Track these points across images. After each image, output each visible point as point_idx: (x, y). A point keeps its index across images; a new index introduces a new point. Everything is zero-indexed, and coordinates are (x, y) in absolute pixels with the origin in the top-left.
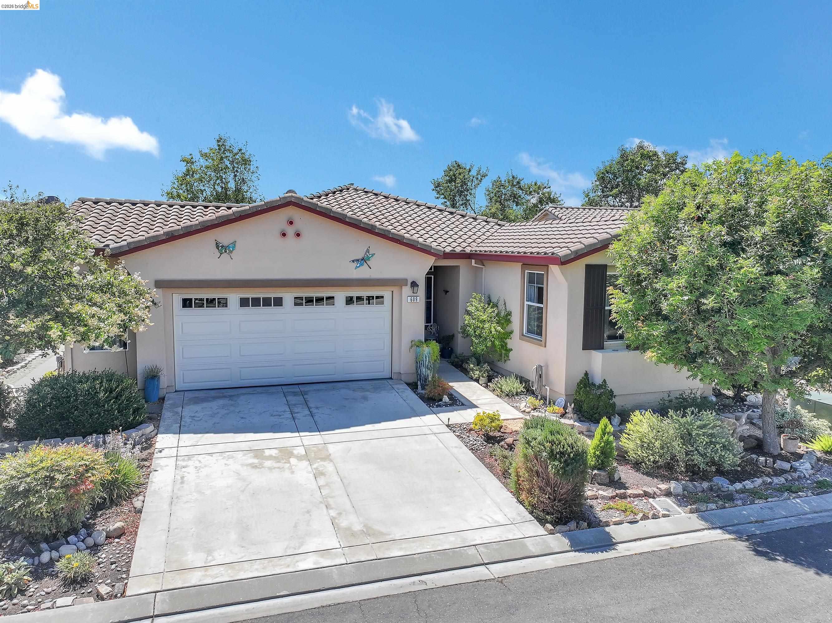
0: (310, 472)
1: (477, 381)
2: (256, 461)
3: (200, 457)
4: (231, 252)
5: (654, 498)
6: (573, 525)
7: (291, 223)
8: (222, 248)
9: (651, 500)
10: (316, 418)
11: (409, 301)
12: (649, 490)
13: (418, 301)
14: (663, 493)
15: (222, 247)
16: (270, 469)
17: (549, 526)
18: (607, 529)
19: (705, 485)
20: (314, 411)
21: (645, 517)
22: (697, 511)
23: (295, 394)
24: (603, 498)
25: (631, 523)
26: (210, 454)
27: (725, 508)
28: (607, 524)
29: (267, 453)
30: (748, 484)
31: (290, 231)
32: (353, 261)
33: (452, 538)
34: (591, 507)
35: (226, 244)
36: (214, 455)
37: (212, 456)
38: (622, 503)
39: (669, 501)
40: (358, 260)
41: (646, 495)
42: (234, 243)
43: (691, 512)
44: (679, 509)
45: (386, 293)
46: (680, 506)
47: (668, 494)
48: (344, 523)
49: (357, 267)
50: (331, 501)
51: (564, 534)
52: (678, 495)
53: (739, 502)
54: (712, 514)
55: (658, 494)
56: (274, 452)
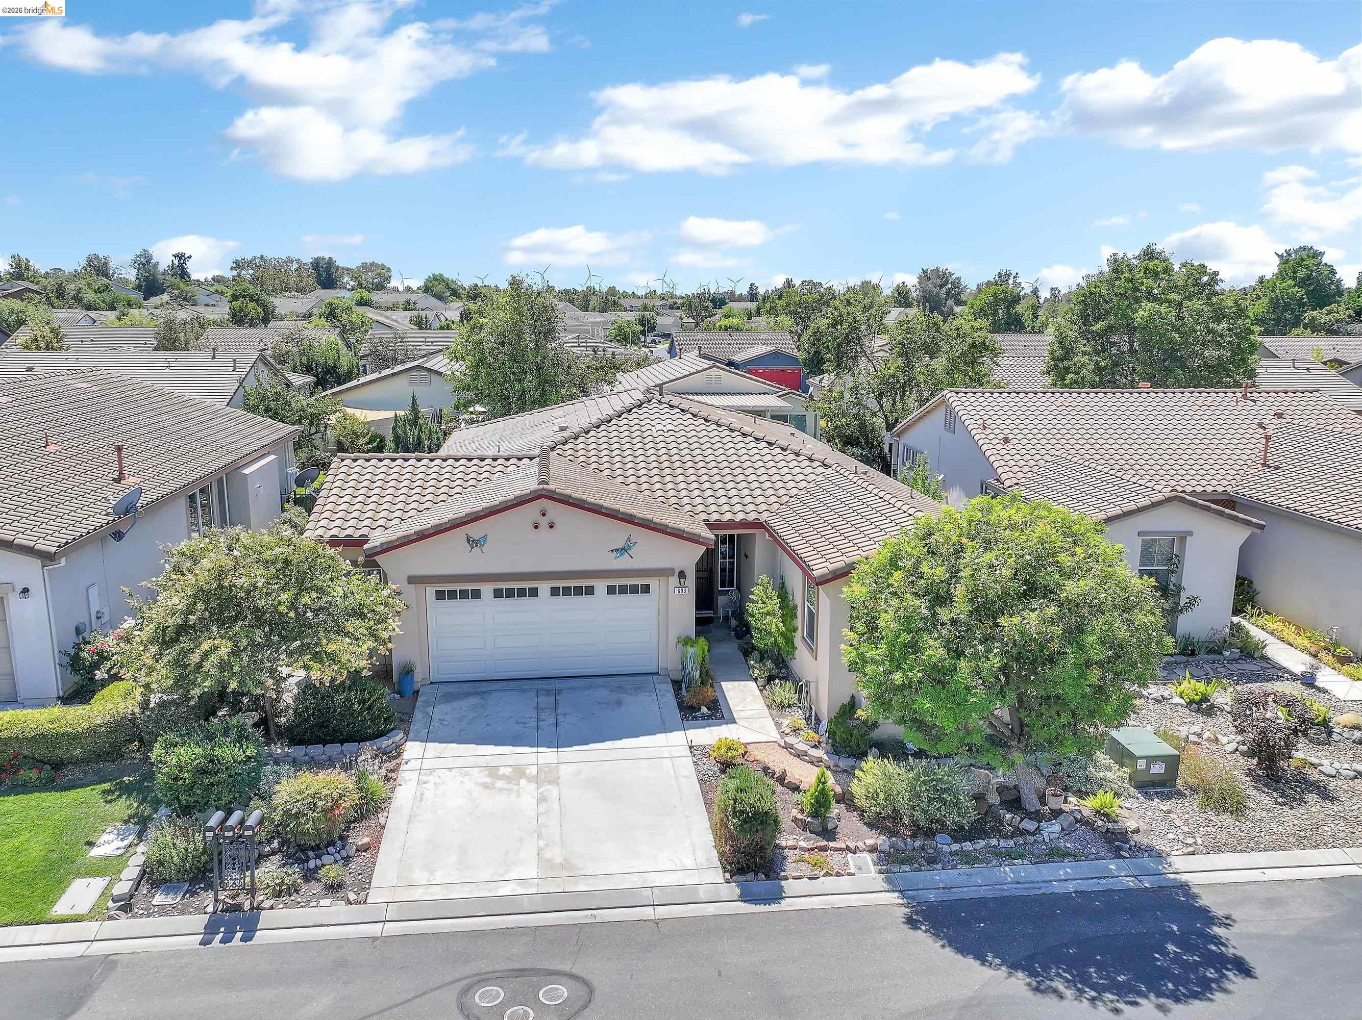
0: (533, 797)
1: (756, 680)
4: (482, 546)
5: (855, 853)
6: (750, 876)
7: (544, 515)
8: (473, 542)
9: (850, 855)
10: (560, 729)
11: (676, 592)
12: (852, 845)
13: (687, 592)
14: (869, 849)
15: (473, 541)
17: (728, 875)
19: (919, 842)
20: (560, 718)
23: (548, 693)
24: (802, 849)
29: (502, 771)
30: (968, 846)
31: (543, 522)
32: (612, 551)
34: (785, 858)
36: (454, 770)
37: (451, 771)
38: (817, 856)
39: (868, 858)
40: (618, 550)
41: (848, 848)
42: (485, 537)
43: (880, 872)
44: (872, 868)
46: (875, 864)
47: (873, 849)
48: (548, 854)
49: (616, 557)
50: (544, 830)
51: (739, 884)
52: (884, 852)
53: (939, 866)
54: (902, 877)
55: (861, 849)
56: (507, 771)
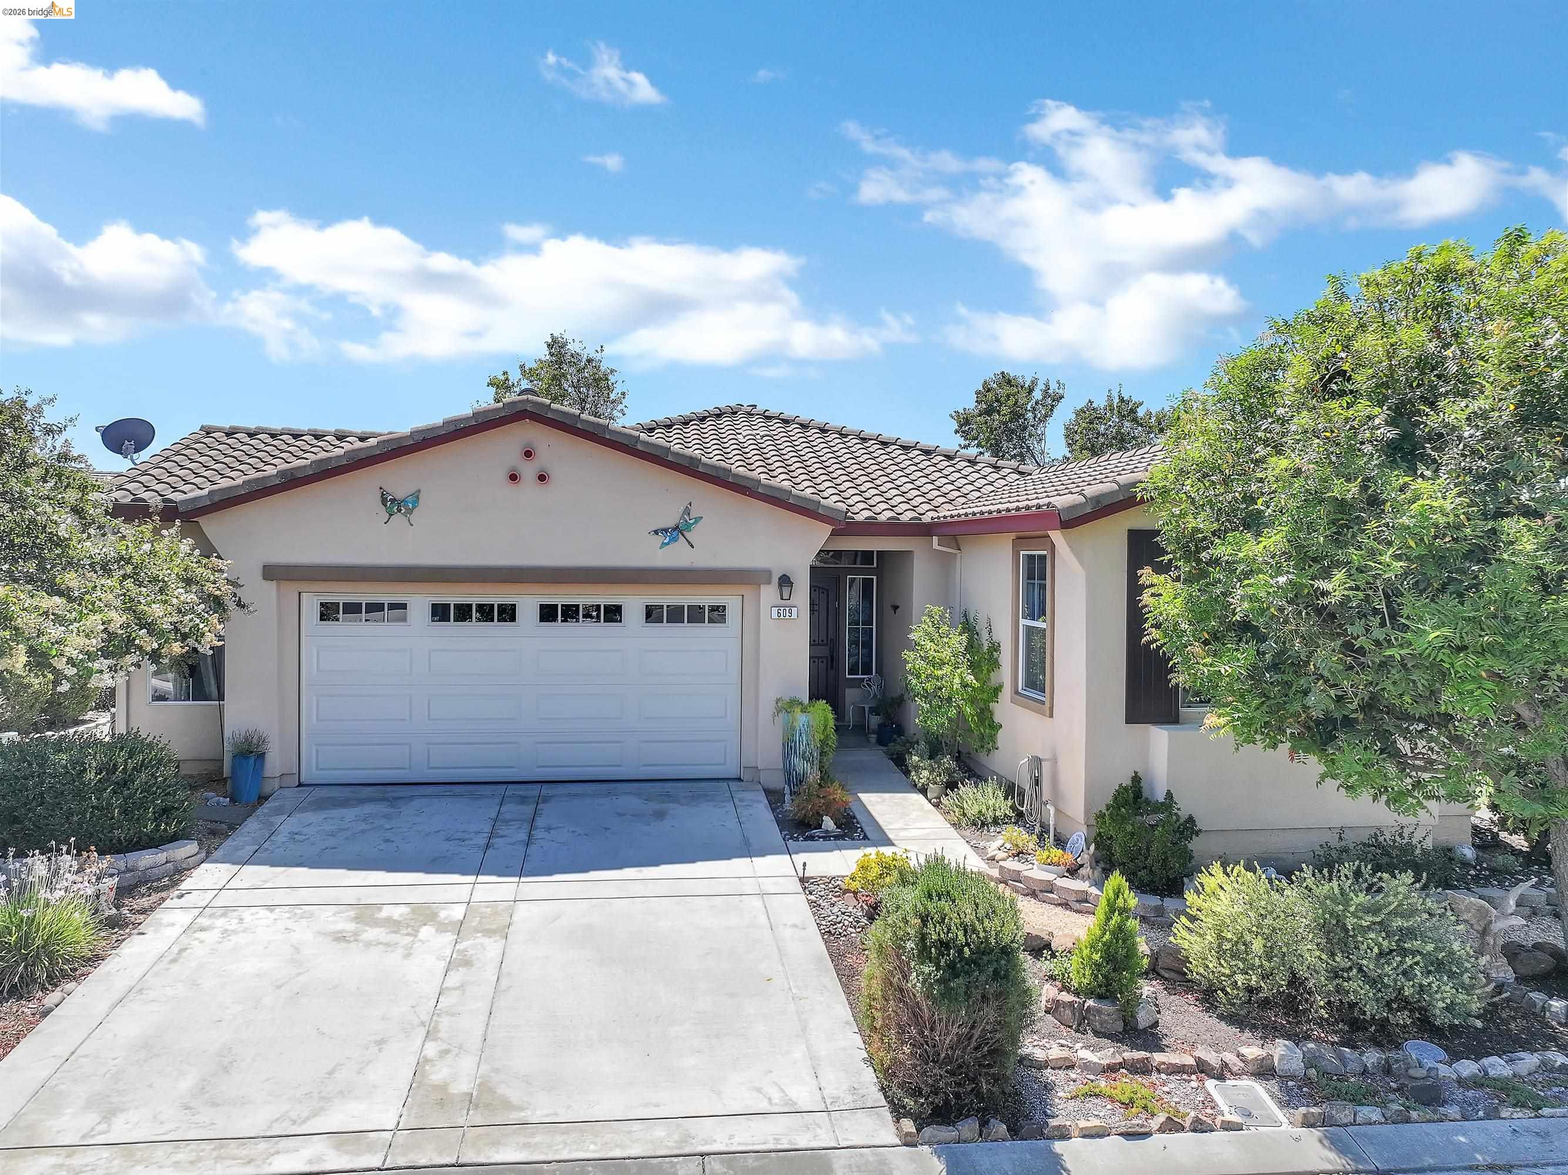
0: (439, 958)
1: (923, 791)
2: (351, 926)
3: (247, 914)
4: (410, 511)
5: (1221, 1078)
6: (969, 1127)
7: (528, 454)
8: (392, 504)
9: (1211, 1084)
10: (533, 849)
11: (775, 615)
12: (1212, 1058)
13: (794, 616)
14: (1251, 1068)
15: (393, 501)
16: (368, 944)
17: (908, 1125)
18: (1058, 1146)
19: (1372, 1057)
20: (538, 834)
21: (1172, 1126)
22: (1326, 1121)
23: (523, 800)
24: (1087, 1067)
25: (1128, 1135)
26: (271, 907)
27: (1408, 1121)
28: (1064, 1135)
29: (385, 912)
30: (1497, 1066)
31: (528, 471)
32: (656, 532)
33: (659, 1132)
34: (1048, 1087)
35: (400, 495)
36: (278, 909)
37: (272, 911)
38: (1127, 1085)
39: (1260, 1091)
40: (666, 530)
41: (1202, 1068)
42: (416, 496)
43: (1308, 1123)
44: (1279, 1114)
45: (730, 599)
46: (1284, 1104)
47: (1264, 1071)
48: (438, 1075)
49: (664, 545)
50: (445, 1022)
51: (941, 1147)
52: (1292, 1077)
53: (1453, 1111)
54: (1365, 1135)
55: (1235, 1069)
56: (397, 913)
